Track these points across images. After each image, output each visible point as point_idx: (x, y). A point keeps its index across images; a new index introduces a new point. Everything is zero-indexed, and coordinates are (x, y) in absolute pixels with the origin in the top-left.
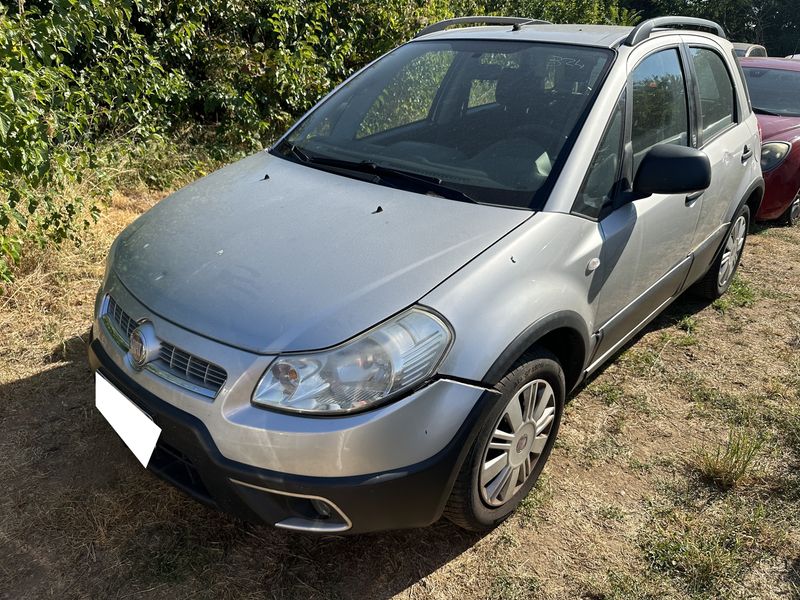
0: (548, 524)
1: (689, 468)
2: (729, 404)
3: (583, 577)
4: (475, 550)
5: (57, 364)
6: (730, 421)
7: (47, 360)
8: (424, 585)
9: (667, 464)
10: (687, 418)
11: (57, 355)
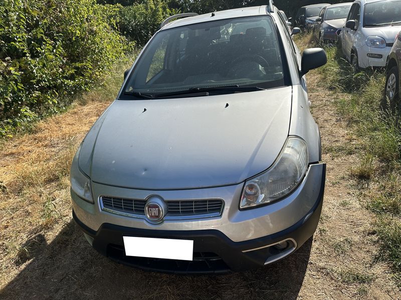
0: (330, 218)
1: (352, 176)
2: (340, 149)
3: (362, 229)
4: (315, 241)
5: (28, 262)
6: (347, 154)
7: (18, 263)
8: (312, 263)
9: (343, 178)
10: (332, 160)
11: (22, 258)
